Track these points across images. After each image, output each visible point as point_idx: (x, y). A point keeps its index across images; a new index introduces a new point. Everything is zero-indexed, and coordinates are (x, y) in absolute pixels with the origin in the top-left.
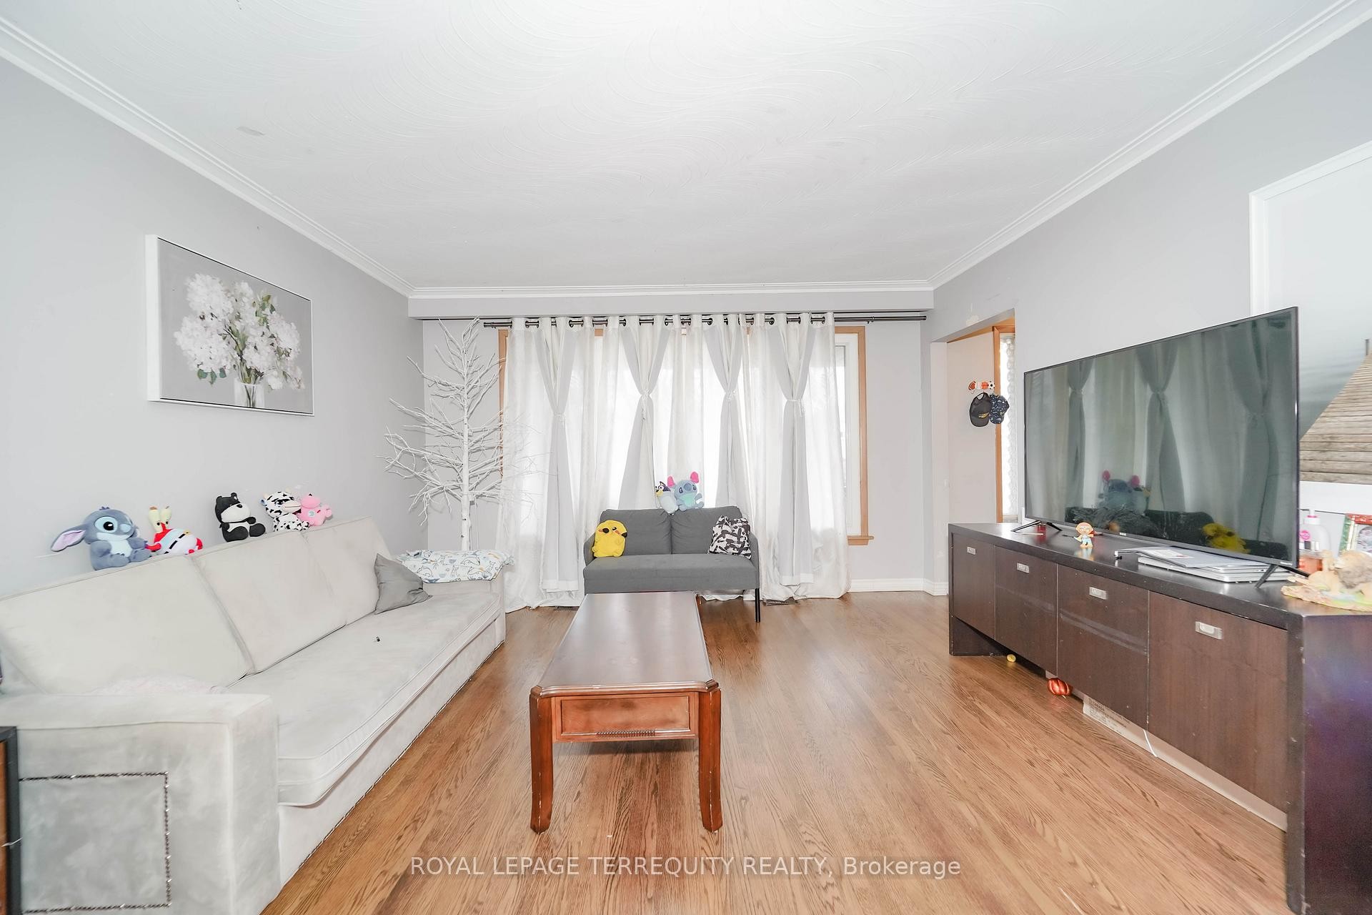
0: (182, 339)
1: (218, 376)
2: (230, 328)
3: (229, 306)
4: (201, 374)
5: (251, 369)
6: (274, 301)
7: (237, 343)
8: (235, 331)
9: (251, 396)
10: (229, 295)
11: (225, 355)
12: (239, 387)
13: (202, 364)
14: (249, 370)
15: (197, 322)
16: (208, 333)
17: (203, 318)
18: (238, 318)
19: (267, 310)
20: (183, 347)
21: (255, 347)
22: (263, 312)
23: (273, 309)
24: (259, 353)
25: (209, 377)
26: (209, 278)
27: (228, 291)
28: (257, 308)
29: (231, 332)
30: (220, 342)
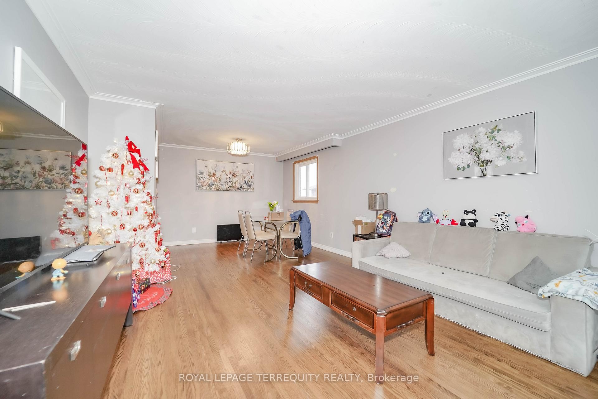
0: (451, 160)
1: (466, 168)
2: (473, 148)
3: (472, 141)
4: (459, 169)
5: (484, 161)
6: (500, 127)
7: (476, 153)
8: (475, 149)
9: (484, 172)
10: (472, 136)
11: (469, 159)
12: (477, 170)
13: (459, 165)
14: (483, 162)
15: (457, 152)
16: (462, 154)
17: (459, 150)
18: (477, 143)
19: (495, 133)
20: (451, 162)
21: (487, 151)
22: (493, 135)
23: (499, 130)
24: (489, 153)
25: (462, 169)
26: (462, 135)
27: (472, 135)
28: (488, 134)
29: (473, 150)
30: (467, 155)
